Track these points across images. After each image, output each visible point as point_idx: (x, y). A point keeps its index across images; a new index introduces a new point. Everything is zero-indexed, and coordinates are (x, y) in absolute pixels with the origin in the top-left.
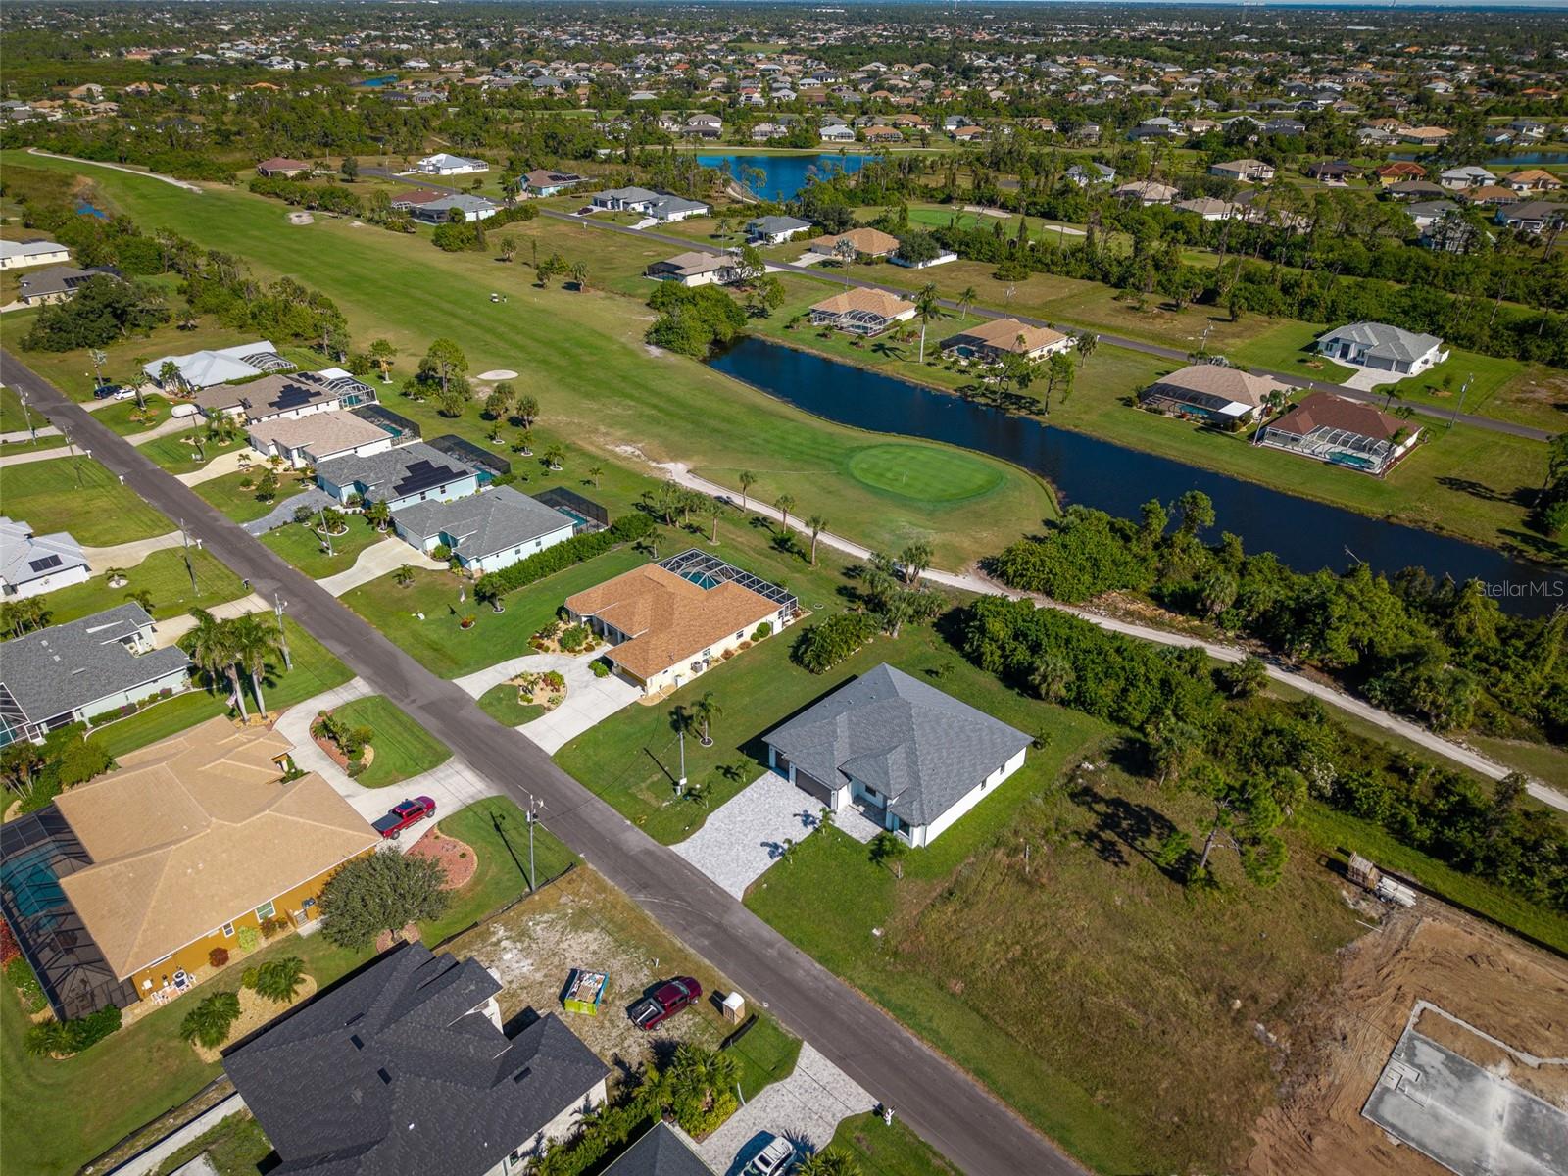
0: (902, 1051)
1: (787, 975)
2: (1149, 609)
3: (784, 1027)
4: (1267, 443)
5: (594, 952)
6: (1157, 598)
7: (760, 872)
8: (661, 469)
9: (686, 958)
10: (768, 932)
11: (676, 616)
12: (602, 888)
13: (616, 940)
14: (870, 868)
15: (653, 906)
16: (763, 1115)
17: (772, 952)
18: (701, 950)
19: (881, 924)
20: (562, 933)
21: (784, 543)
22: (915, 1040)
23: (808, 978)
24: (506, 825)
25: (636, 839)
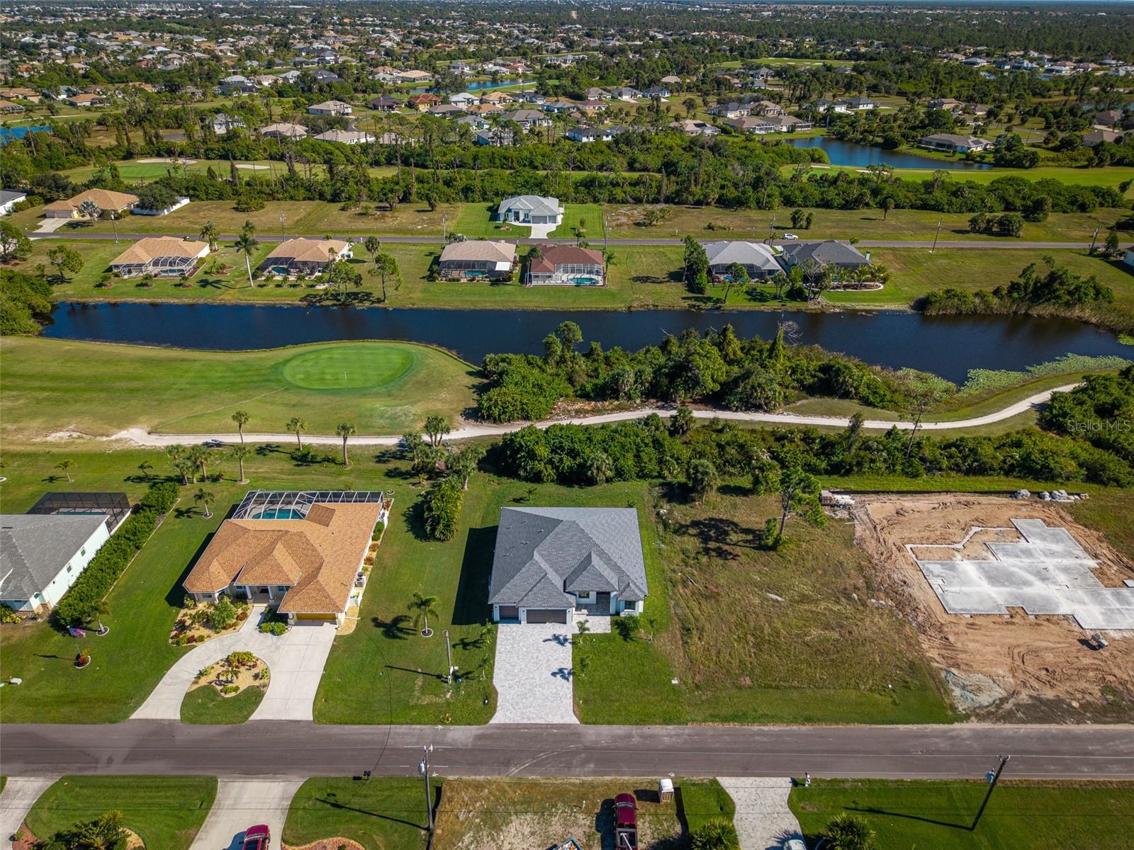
0: (765, 739)
1: (661, 747)
2: (588, 406)
3: (696, 779)
4: (534, 283)
5: (533, 834)
6: (585, 396)
7: (571, 695)
8: (117, 441)
9: (593, 786)
10: (619, 730)
11: (319, 549)
12: (479, 786)
13: (536, 813)
14: (630, 646)
15: (530, 770)
16: (754, 840)
17: (636, 740)
18: (594, 773)
19: (672, 675)
20: (493, 840)
21: (303, 458)
22: (763, 728)
23: (674, 739)
24: (341, 798)
25: (461, 734)
